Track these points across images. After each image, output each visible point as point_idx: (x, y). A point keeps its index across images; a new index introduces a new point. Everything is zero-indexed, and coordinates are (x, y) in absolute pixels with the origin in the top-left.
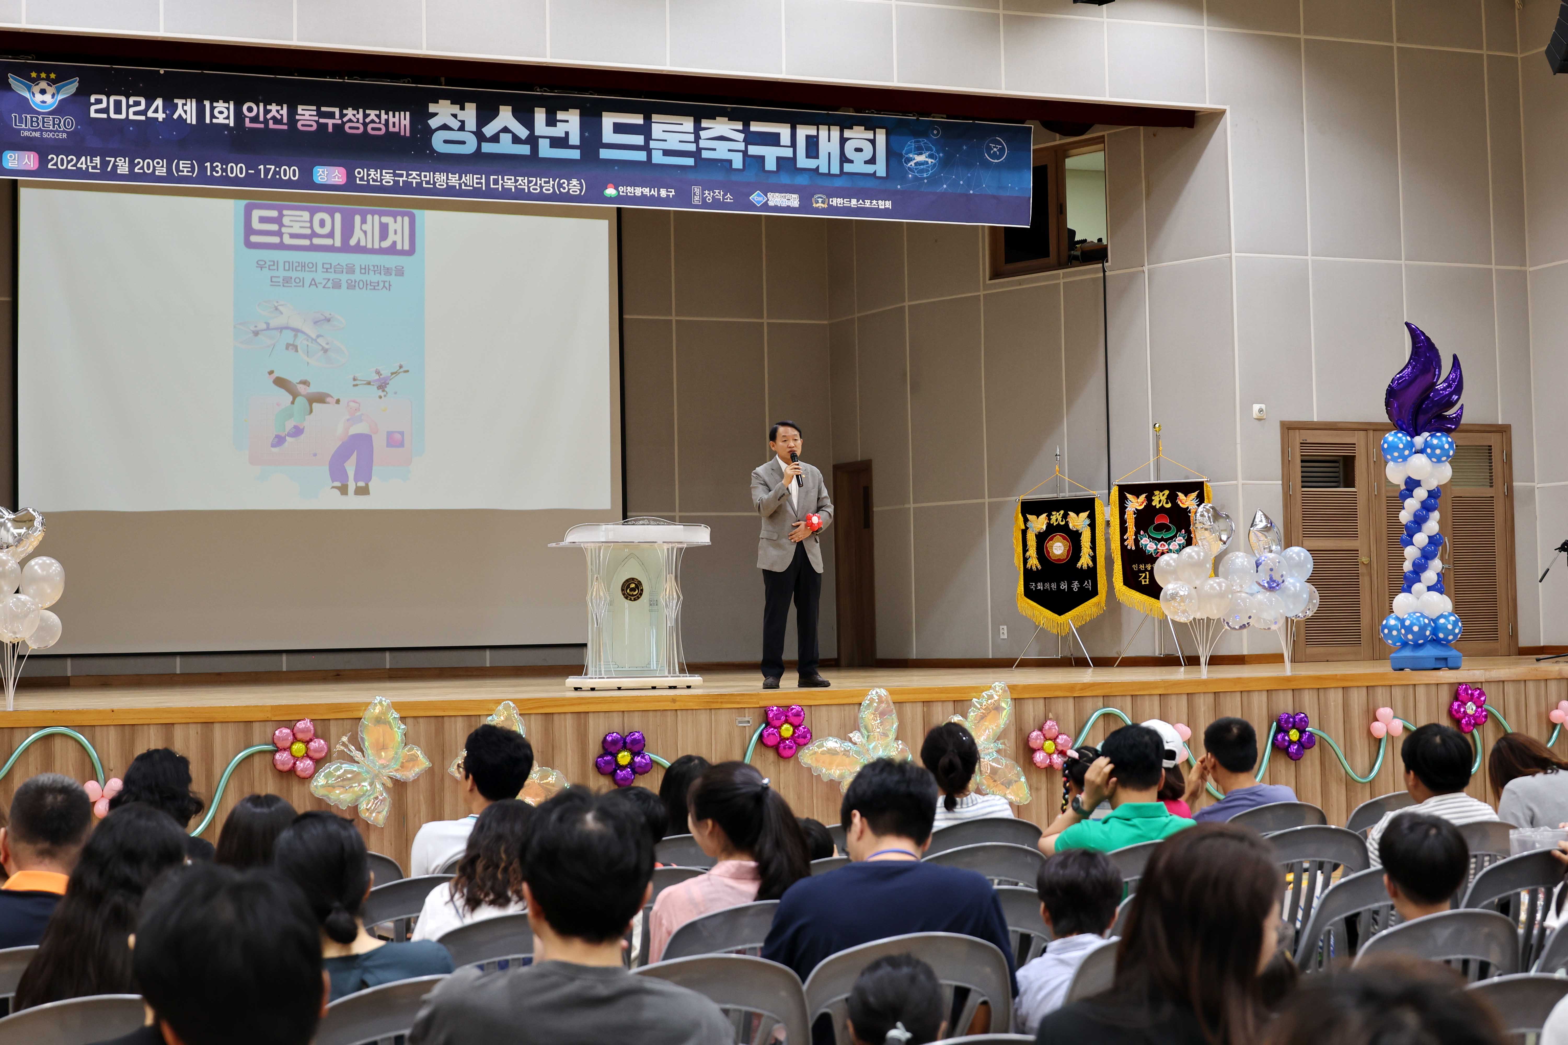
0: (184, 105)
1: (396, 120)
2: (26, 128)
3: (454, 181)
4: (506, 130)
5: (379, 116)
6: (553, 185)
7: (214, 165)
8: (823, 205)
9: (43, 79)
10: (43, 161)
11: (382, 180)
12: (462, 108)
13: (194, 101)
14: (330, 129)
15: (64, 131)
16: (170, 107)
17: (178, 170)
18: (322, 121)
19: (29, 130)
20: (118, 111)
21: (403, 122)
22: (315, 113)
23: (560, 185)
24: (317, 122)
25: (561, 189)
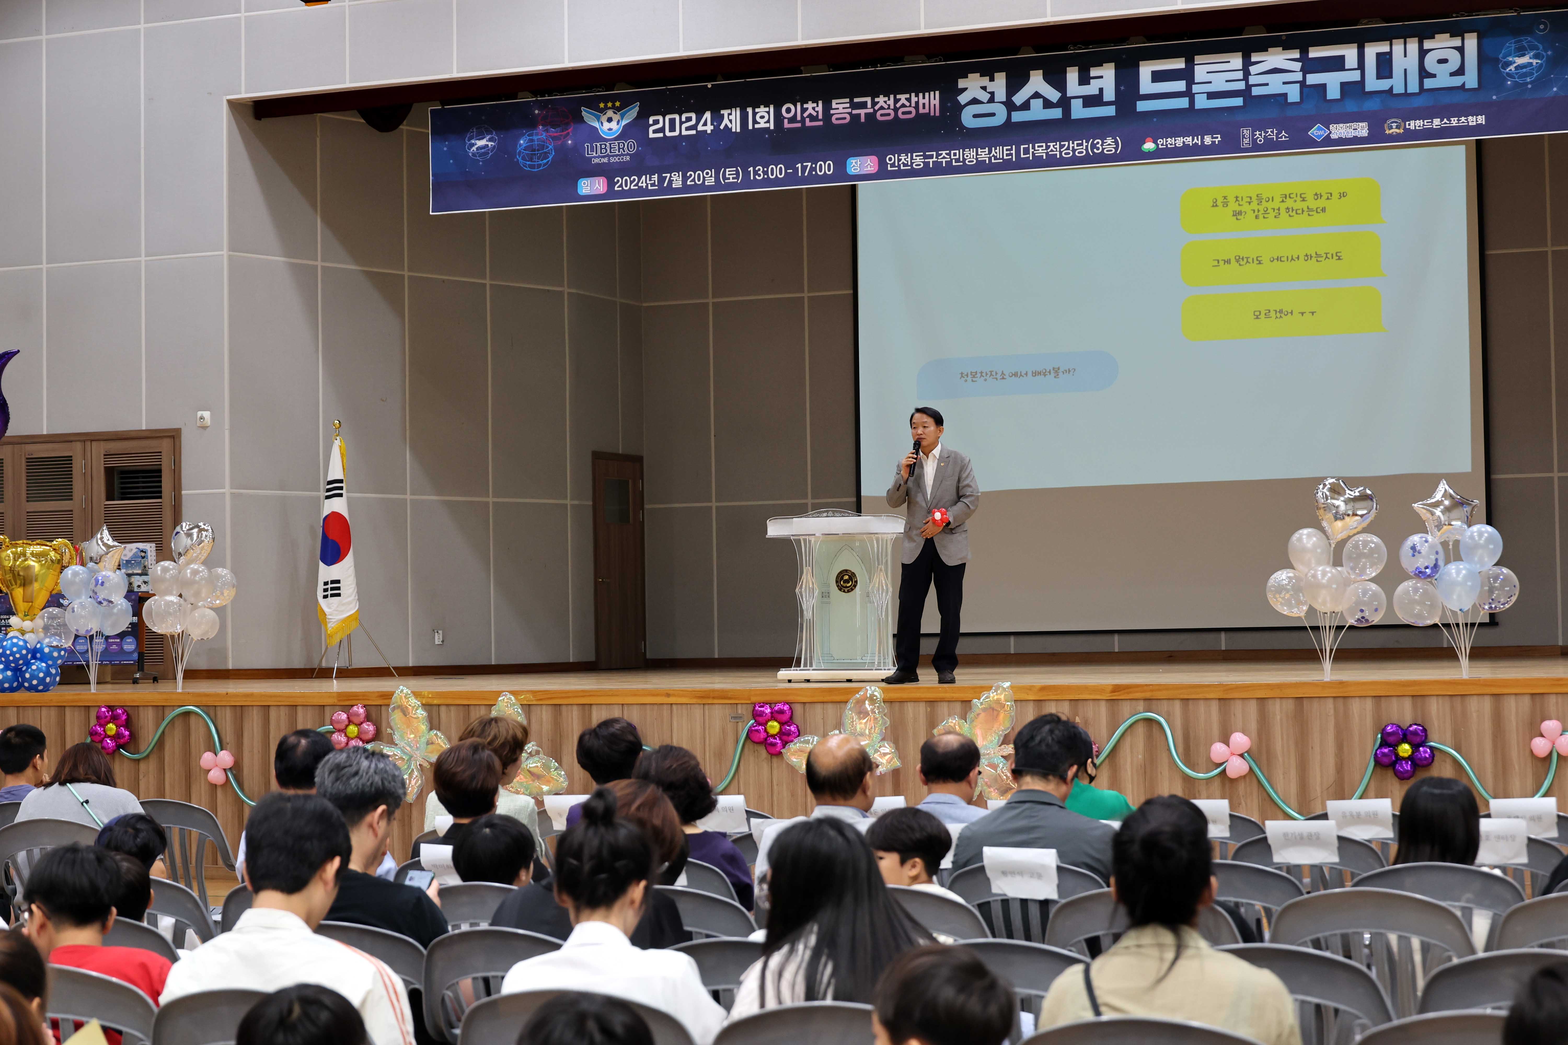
0: (730, 114)
1: (926, 101)
2: (596, 156)
3: (983, 156)
4: (1037, 95)
5: (909, 100)
6: (1087, 146)
7: (757, 169)
8: (1398, 131)
9: (610, 108)
10: (611, 184)
11: (912, 163)
12: (992, 79)
13: (738, 110)
14: (863, 119)
15: (628, 154)
16: (717, 118)
17: (725, 178)
18: (855, 112)
19: (599, 157)
20: (672, 128)
21: (933, 102)
22: (848, 105)
23: (1094, 146)
24: (850, 114)
25: (1095, 150)
